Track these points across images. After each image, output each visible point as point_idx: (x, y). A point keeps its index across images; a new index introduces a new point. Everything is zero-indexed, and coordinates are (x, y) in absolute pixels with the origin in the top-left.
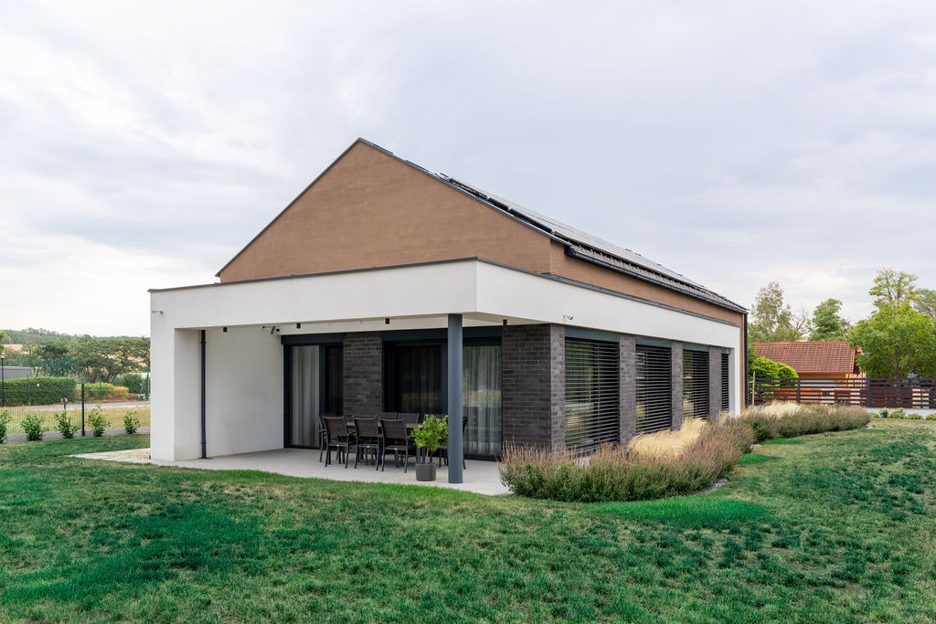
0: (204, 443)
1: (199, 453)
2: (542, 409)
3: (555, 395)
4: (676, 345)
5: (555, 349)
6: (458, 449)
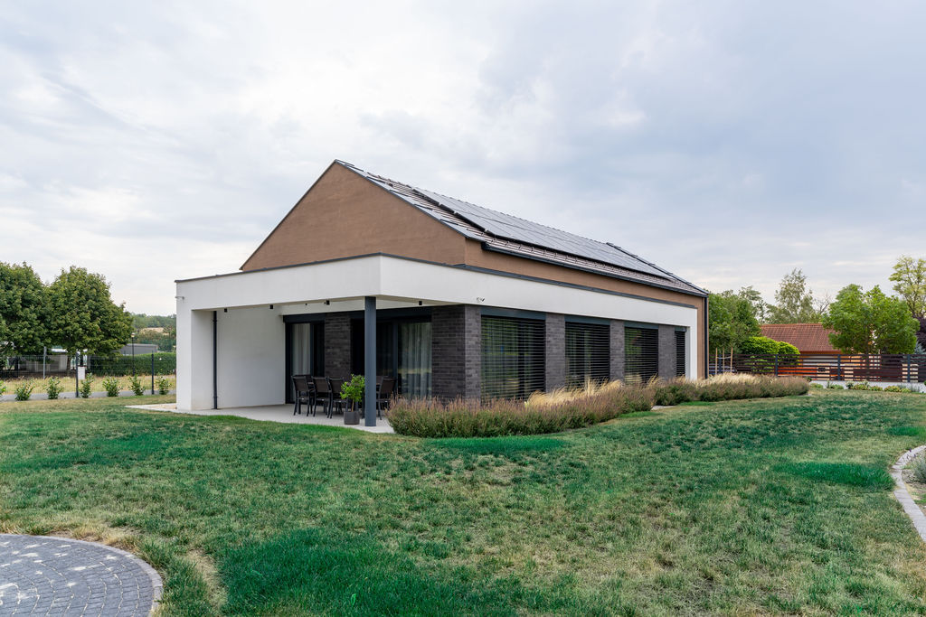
0: (215, 397)
1: (212, 405)
2: (459, 372)
3: (470, 361)
4: (615, 323)
5: (471, 324)
6: (372, 399)
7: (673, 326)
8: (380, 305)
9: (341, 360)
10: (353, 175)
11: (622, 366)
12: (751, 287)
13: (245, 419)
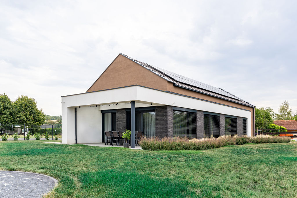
0: (76, 139)
1: (75, 142)
2: (165, 130)
3: (169, 126)
4: (222, 115)
5: (169, 113)
6: (134, 140)
7: (242, 117)
8: (137, 106)
9: (122, 126)
10: (126, 59)
11: (224, 131)
12: (270, 107)
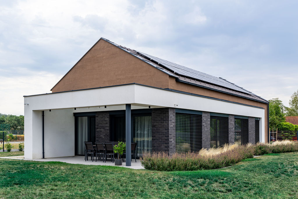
0: (43, 153)
1: (42, 157)
3: (171, 135)
4: (231, 116)
5: (171, 117)
6: (129, 154)
7: (255, 117)
8: (133, 108)
9: (105, 134)
10: (110, 45)
11: (233, 137)
12: (278, 99)
13: (65, 163)
